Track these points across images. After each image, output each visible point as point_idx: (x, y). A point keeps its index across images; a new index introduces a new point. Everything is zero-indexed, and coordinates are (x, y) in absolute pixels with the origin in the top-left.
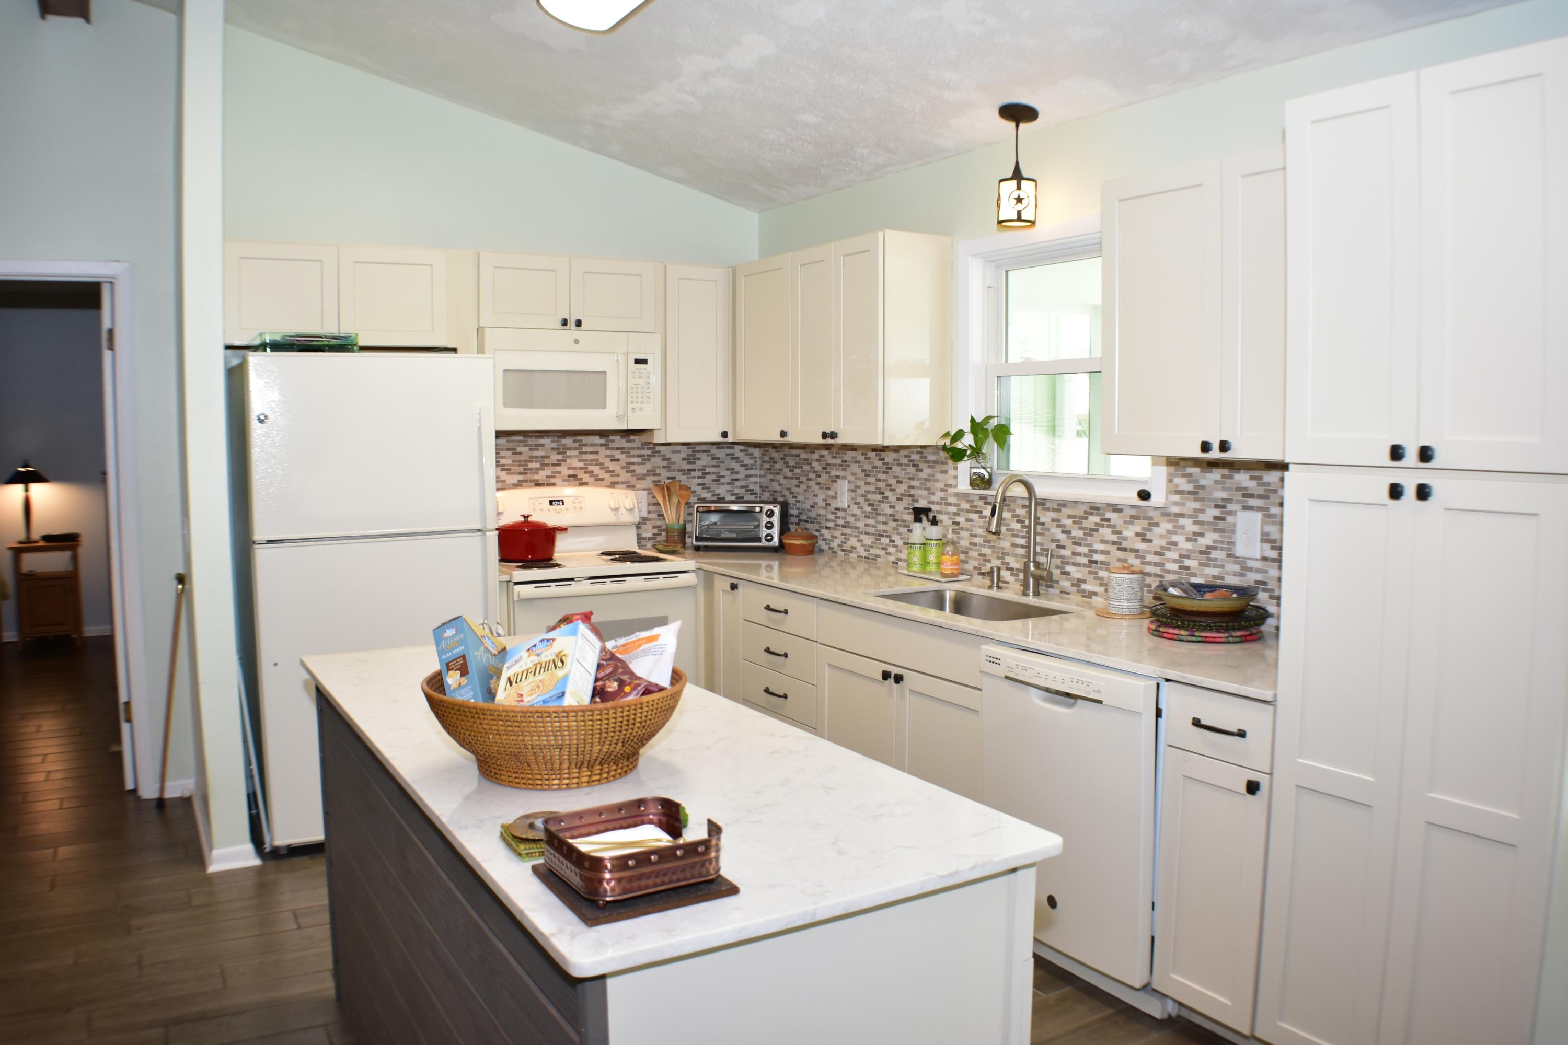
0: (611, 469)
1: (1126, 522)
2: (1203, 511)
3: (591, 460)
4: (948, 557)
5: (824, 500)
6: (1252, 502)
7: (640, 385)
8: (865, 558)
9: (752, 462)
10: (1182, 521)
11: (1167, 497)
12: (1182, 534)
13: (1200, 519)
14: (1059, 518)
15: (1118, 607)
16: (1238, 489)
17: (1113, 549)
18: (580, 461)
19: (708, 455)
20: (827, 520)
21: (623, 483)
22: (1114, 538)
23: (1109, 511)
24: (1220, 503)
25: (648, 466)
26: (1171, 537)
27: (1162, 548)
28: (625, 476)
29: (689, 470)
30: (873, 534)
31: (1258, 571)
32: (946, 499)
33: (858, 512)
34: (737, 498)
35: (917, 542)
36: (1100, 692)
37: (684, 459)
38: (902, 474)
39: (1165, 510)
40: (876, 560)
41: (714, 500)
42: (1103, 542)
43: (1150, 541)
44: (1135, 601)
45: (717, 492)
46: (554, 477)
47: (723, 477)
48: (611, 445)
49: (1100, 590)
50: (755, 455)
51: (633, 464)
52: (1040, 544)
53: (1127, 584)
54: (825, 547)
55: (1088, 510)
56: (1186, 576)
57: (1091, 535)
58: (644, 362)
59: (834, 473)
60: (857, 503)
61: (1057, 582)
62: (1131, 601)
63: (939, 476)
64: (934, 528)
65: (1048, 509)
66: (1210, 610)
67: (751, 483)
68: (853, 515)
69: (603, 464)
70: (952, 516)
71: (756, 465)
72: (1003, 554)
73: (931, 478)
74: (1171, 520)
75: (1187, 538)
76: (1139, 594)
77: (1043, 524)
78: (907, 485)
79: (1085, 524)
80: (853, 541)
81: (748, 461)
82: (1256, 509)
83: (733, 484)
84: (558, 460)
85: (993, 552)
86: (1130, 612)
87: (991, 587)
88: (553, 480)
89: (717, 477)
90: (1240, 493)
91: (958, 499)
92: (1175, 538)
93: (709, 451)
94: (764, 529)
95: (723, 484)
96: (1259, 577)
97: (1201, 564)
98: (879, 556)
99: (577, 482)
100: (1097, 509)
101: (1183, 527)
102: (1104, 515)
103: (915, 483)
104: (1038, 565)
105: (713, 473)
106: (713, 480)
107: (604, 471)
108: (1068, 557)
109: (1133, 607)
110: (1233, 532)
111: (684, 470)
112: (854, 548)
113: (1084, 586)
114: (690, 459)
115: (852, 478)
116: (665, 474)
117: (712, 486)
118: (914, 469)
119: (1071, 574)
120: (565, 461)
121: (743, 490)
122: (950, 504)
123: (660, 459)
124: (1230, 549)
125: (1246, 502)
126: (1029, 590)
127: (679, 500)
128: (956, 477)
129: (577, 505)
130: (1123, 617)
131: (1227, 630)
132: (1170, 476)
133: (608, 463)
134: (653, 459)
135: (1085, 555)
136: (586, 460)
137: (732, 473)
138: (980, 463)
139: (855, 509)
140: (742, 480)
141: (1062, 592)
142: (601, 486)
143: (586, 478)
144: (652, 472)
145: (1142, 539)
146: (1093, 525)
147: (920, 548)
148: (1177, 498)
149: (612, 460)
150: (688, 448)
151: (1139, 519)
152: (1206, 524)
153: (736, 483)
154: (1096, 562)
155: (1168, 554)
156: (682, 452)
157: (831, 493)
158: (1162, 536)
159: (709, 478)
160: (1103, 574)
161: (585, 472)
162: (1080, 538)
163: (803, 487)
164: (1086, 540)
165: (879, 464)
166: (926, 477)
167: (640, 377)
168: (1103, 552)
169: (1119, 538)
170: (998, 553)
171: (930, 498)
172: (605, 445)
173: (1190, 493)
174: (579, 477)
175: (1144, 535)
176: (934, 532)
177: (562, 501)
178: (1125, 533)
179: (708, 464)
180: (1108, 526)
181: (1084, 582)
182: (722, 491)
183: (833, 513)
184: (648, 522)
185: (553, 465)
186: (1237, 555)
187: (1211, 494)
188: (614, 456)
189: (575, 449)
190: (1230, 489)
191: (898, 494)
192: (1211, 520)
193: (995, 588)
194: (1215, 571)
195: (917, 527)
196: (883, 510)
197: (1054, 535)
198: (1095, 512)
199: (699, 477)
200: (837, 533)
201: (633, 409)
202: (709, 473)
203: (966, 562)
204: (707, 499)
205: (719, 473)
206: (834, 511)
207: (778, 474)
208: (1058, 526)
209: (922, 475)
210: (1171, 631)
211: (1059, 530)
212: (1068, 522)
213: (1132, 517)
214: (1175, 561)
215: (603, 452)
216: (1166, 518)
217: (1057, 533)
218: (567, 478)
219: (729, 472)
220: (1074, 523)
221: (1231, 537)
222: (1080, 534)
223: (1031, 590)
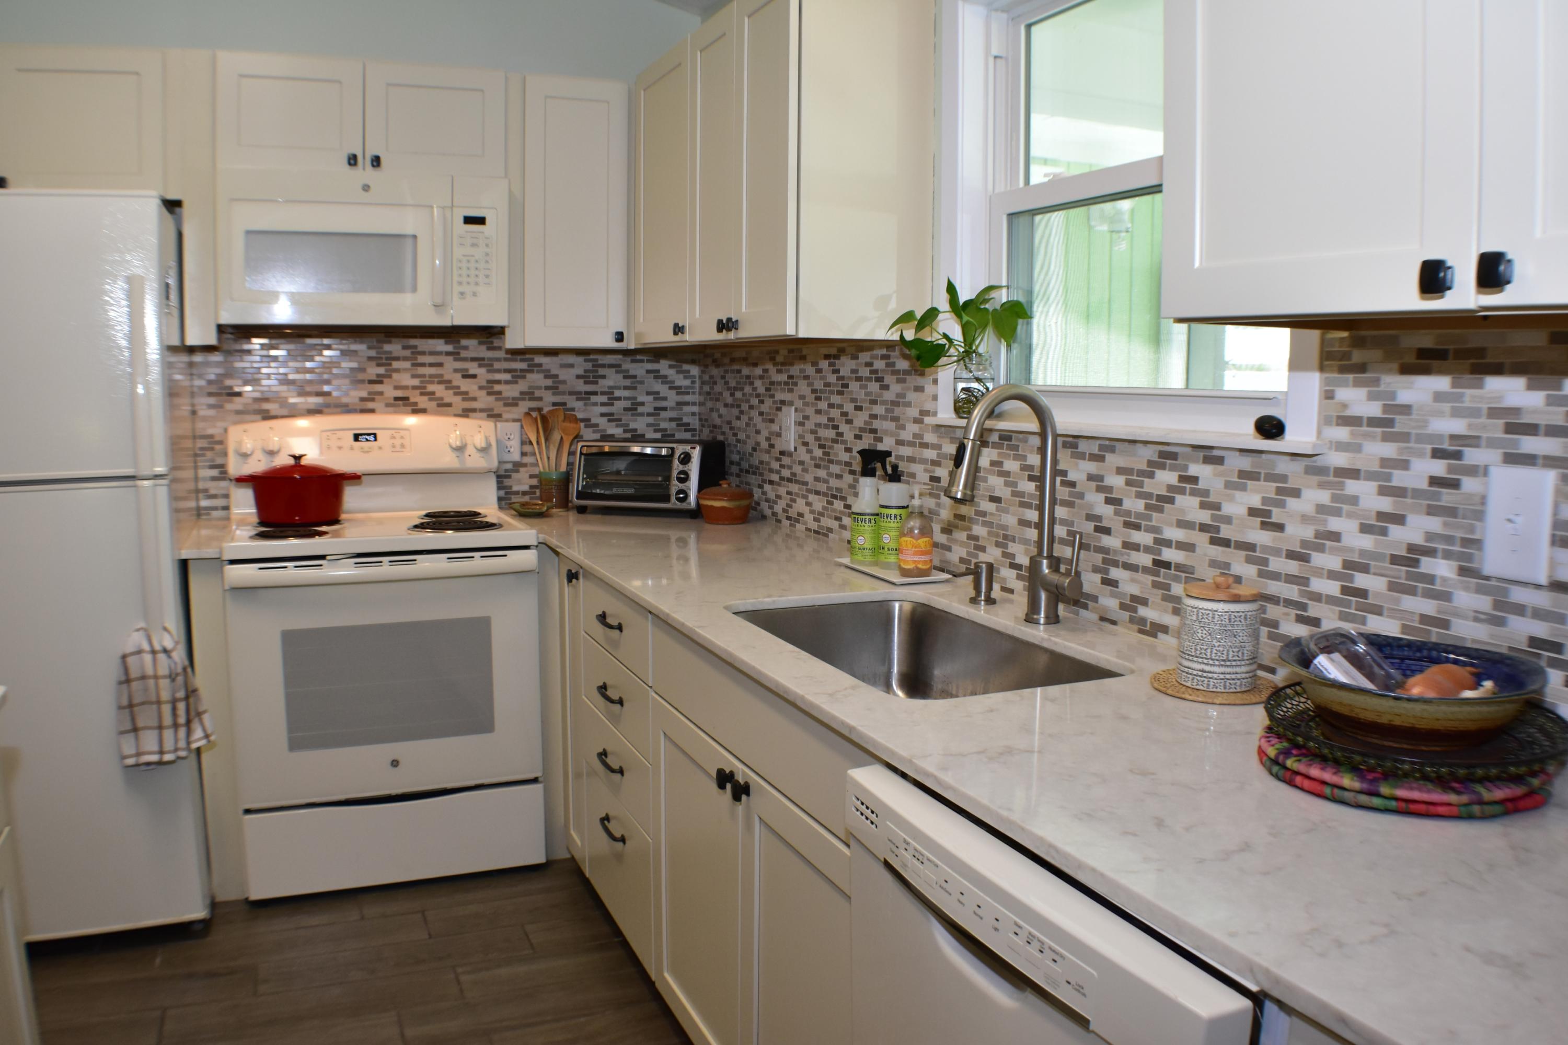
0: (463, 389)
1: (1228, 485)
2: (1404, 465)
3: (431, 376)
4: (909, 539)
5: (768, 439)
6: (1530, 444)
7: (473, 256)
8: (815, 532)
9: (687, 383)
10: (1352, 487)
11: (1319, 433)
12: (1350, 515)
13: (1395, 483)
14: (1101, 473)
15: (1200, 673)
16: (1494, 413)
17: (1201, 540)
18: (414, 376)
19: (617, 372)
20: (771, 471)
21: (482, 410)
22: (1205, 517)
23: (1196, 461)
24: (1446, 446)
25: (522, 386)
26: (1326, 521)
27: (1304, 543)
28: (484, 400)
29: (587, 393)
30: (825, 495)
31: (1539, 614)
32: (921, 437)
33: (806, 457)
34: (663, 436)
35: (868, 511)
36: (1085, 991)
37: (578, 377)
38: (861, 395)
39: (1315, 462)
40: (827, 536)
41: (628, 438)
42: (1183, 524)
43: (1280, 527)
44: (1239, 663)
45: (632, 426)
46: (373, 400)
47: (642, 404)
48: (464, 354)
49: (1171, 620)
50: (692, 373)
51: (498, 382)
52: (1063, 522)
53: (1221, 625)
54: (768, 512)
55: (1155, 458)
56: (1356, 610)
57: (1160, 510)
58: (481, 221)
59: (780, 396)
60: (806, 444)
61: (1095, 599)
62: (1228, 663)
63: (911, 396)
64: (894, 486)
65: (1082, 456)
66: (1422, 725)
67: (686, 414)
68: (801, 463)
69: (450, 382)
70: (929, 467)
71: (693, 388)
72: (1005, 537)
73: (901, 400)
74: (1329, 482)
75: (1361, 524)
76: (1249, 647)
77: (1072, 484)
78: (868, 413)
79: (1149, 486)
80: (800, 505)
81: (681, 382)
82: (1540, 461)
83: (659, 415)
84: (378, 375)
85: (989, 533)
86: (1225, 688)
87: (974, 601)
88: (370, 405)
89: (632, 404)
90: (1501, 422)
91: (939, 437)
92: (1335, 524)
93: (619, 366)
94: (676, 482)
95: (642, 415)
96: (1541, 630)
97: (1393, 587)
98: (830, 530)
99: (410, 408)
100: (1173, 456)
101: (1354, 500)
102: (1186, 468)
103: (879, 410)
104: (1055, 563)
105: (626, 399)
106: (626, 409)
107: (451, 392)
108: (1115, 552)
109: (1233, 676)
110: (1480, 515)
111: (580, 393)
112: (801, 515)
113: (1143, 611)
114: (590, 377)
115: (799, 403)
116: (549, 398)
117: (623, 418)
118: (878, 384)
119: (1120, 585)
120: (390, 377)
121: (674, 424)
122: (925, 446)
123: (541, 376)
124: (1469, 557)
125: (1516, 444)
126: (1039, 613)
127: (562, 438)
128: (935, 398)
129: (398, 442)
130: (1208, 697)
131: (1465, 783)
132: (1327, 385)
133: (457, 380)
134: (529, 376)
135: (1147, 549)
136: (424, 376)
137: (655, 399)
138: (971, 372)
139: (803, 455)
140: (672, 409)
141: (1102, 619)
142: (447, 415)
143: (423, 402)
144: (528, 395)
145: (1263, 523)
146: (1165, 489)
147: (870, 521)
148: (1342, 433)
149: (464, 377)
150: (586, 361)
151: (1258, 480)
152: (1409, 494)
153: (663, 414)
154: (1167, 565)
155: (1318, 559)
156: (576, 366)
157: (775, 428)
158: (1305, 519)
159: (619, 405)
160: (1177, 589)
161: (422, 394)
162: (1138, 515)
163: (745, 418)
164: (1149, 518)
165: (832, 378)
166: (893, 398)
167: (474, 245)
168: (1181, 546)
169: (1214, 517)
170: (997, 535)
171: (899, 435)
172: (455, 355)
173: (1373, 422)
174: (412, 400)
175: (1268, 514)
176: (893, 492)
177: (375, 435)
178: (1228, 509)
179: (618, 384)
180: (1194, 493)
181: (1144, 602)
182: (640, 424)
183: (778, 459)
184: (522, 469)
185: (371, 382)
186: (1487, 571)
187: (1425, 423)
188: (467, 370)
189: (405, 359)
190: (1473, 413)
191: (855, 428)
192: (1424, 485)
193: (983, 603)
194: (1429, 607)
195: (867, 485)
196: (836, 455)
197: (1091, 506)
198: (1168, 462)
199: (603, 404)
200: (782, 491)
201: (462, 294)
202: (619, 399)
203: (949, 549)
204: (616, 436)
205: (635, 398)
206: (778, 456)
207: (717, 400)
208: (1100, 489)
209: (889, 396)
210: (1315, 772)
211: (1101, 497)
212: (1116, 481)
213: (1243, 474)
214: (1332, 575)
215: (450, 364)
216: (1315, 479)
217: (1096, 502)
218: (392, 402)
219: (651, 398)
220: (1129, 483)
221: (1472, 529)
222: (1139, 505)
223: (1042, 615)
